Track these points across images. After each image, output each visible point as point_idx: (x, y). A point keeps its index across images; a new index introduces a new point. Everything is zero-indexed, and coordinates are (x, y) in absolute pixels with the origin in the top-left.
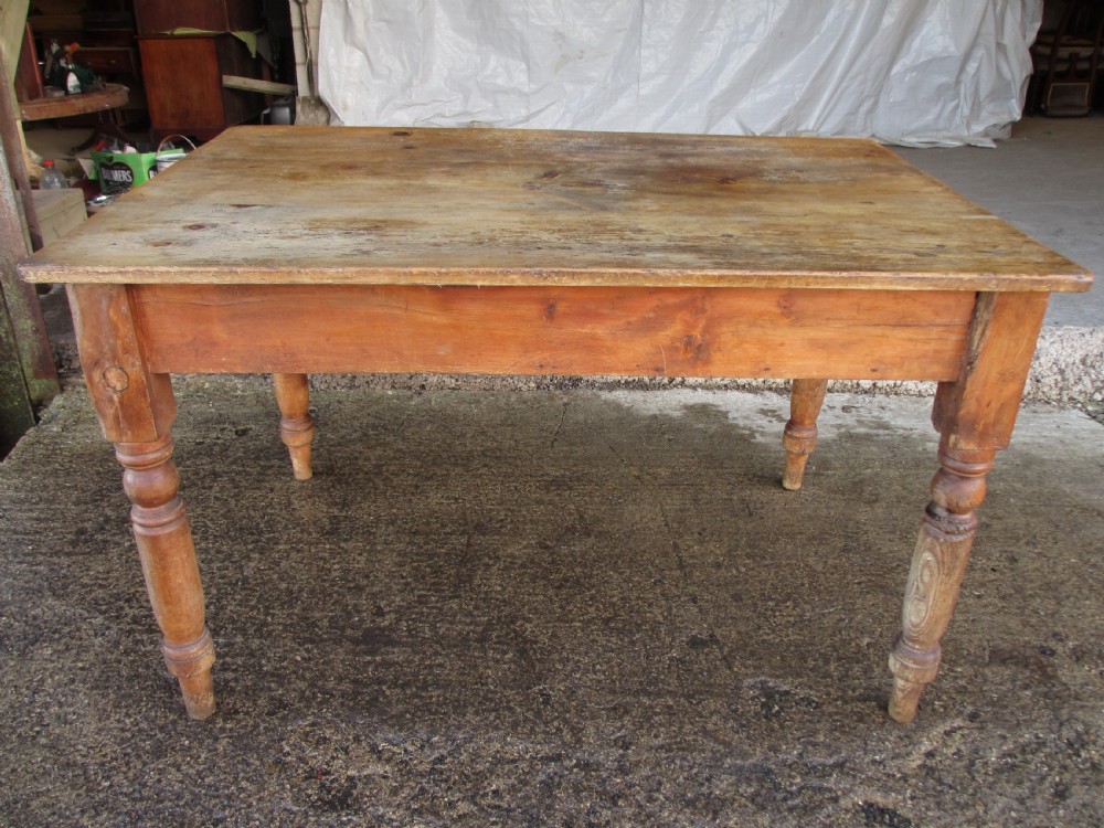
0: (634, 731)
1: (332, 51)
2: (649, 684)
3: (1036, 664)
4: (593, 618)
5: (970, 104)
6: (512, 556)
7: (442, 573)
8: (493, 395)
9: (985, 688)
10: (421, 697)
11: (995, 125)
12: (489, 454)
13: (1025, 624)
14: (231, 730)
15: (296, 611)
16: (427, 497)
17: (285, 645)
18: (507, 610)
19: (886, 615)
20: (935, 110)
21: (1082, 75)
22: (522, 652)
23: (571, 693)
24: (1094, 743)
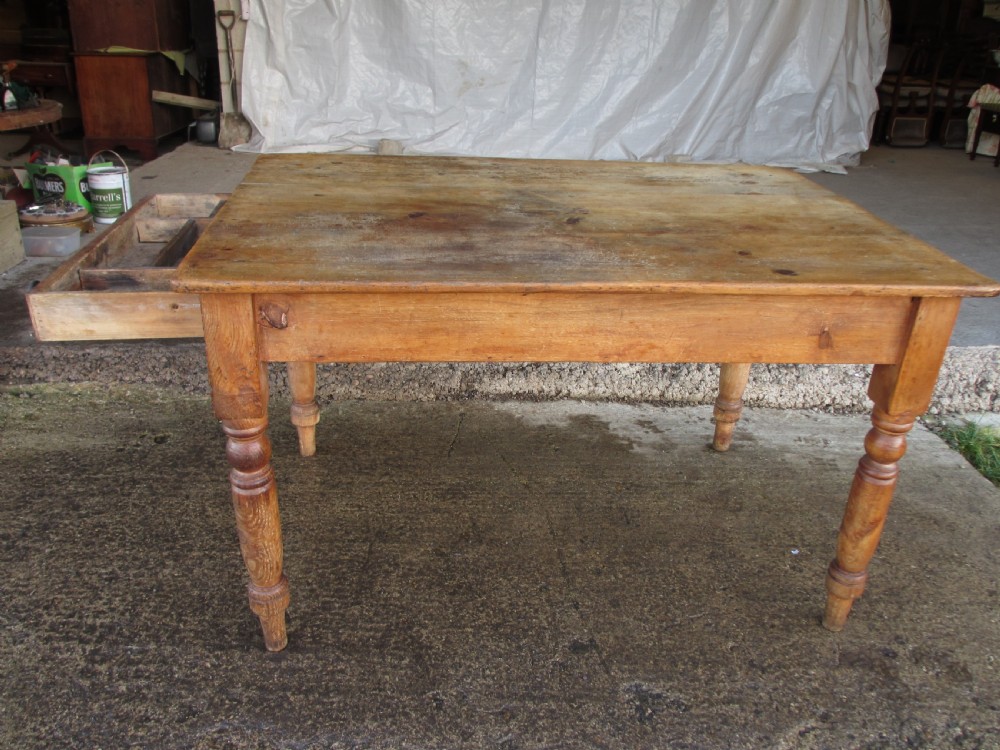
0: (520, 735)
1: (254, 72)
2: (535, 688)
3: (880, 666)
4: (484, 624)
5: (824, 136)
6: (410, 563)
7: (345, 579)
8: (395, 405)
9: (835, 690)
10: (324, 704)
11: (846, 154)
12: (391, 462)
13: (871, 628)
14: (142, 738)
15: (207, 618)
16: (333, 505)
17: (196, 652)
18: (405, 616)
19: (748, 619)
20: (795, 140)
21: (921, 111)
22: (418, 658)
23: (462, 698)
24: (931, 741)
